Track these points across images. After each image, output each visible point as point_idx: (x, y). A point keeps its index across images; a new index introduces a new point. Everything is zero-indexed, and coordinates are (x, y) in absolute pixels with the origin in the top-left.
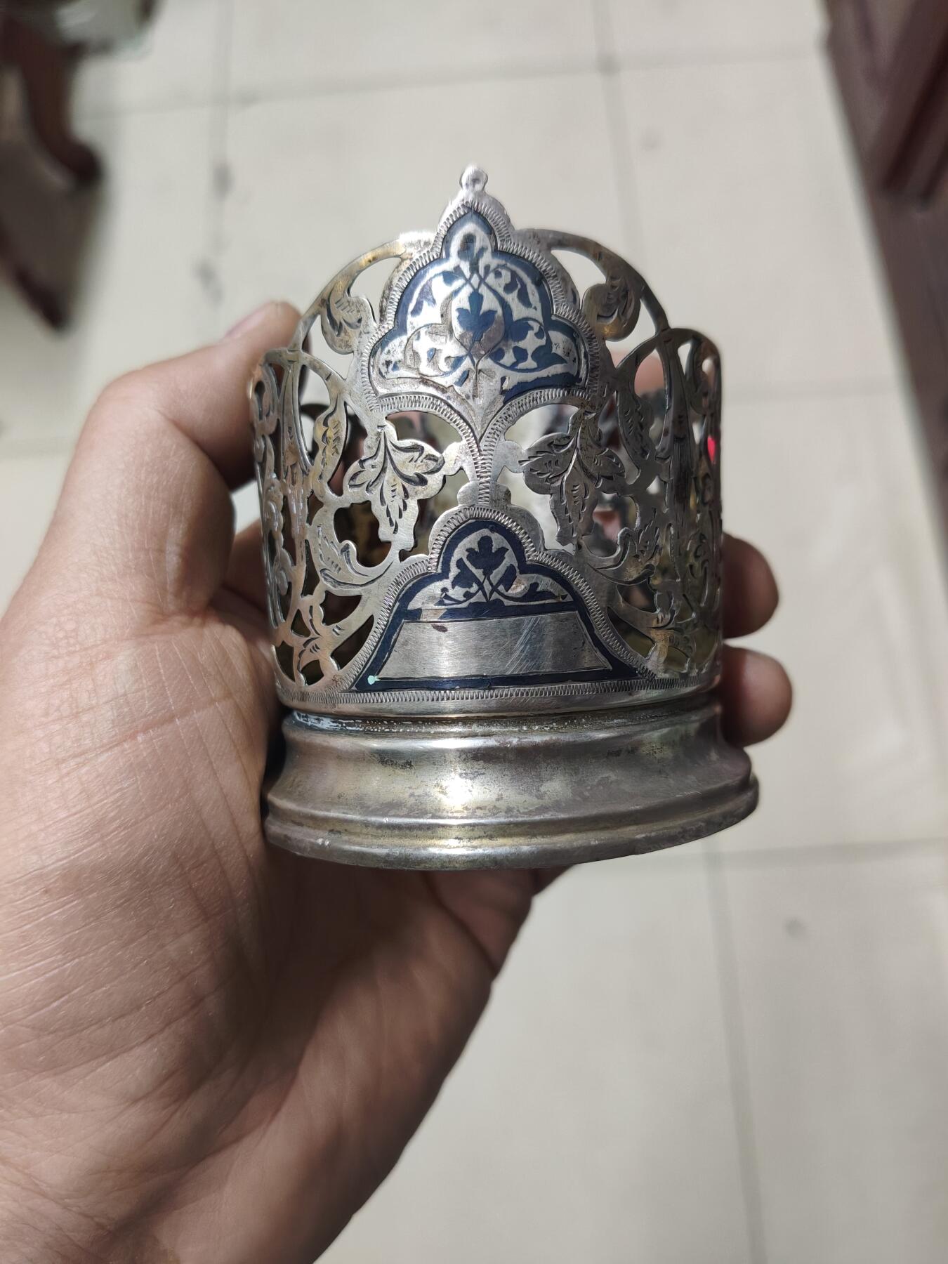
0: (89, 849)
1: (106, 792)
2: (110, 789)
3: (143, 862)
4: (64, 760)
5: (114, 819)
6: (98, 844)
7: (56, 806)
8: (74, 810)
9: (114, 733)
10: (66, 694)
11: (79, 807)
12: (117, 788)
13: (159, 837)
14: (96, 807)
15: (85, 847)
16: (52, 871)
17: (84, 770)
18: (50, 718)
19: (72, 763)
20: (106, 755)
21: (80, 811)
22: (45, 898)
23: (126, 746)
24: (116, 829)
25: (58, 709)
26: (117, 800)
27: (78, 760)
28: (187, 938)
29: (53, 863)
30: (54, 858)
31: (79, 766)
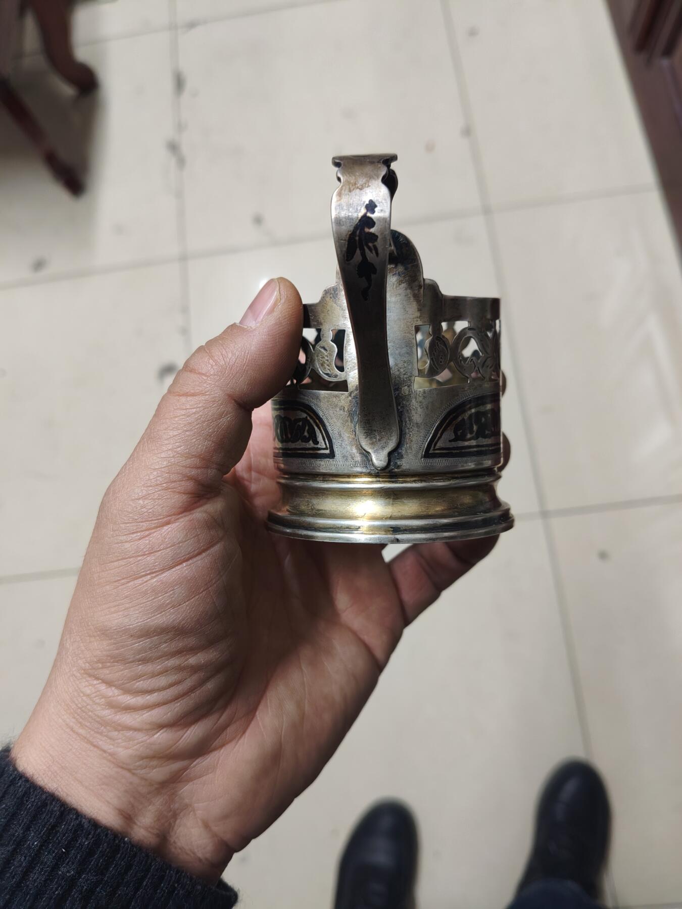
5: (168, 604)
11: (150, 599)
15: (154, 616)
16: (135, 627)
17: (154, 580)
19: (149, 577)
20: (167, 573)
22: (131, 639)
24: (169, 608)
26: (171, 594)
27: (152, 575)
30: (137, 621)
31: (153, 578)
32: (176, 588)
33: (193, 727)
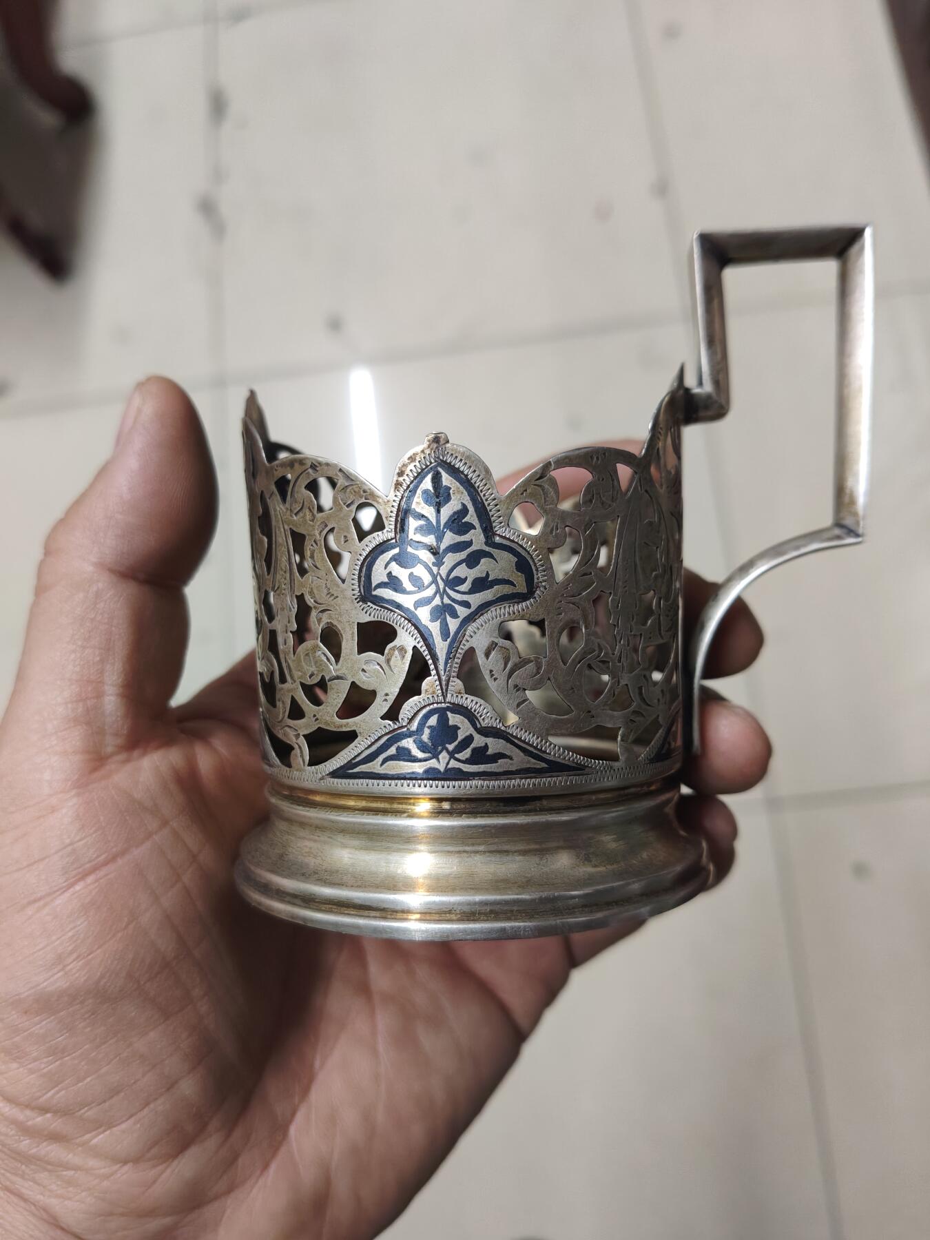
0: (54, 978)
1: (63, 930)
2: (65, 928)
3: (102, 983)
5: (71, 953)
6: (60, 974)
8: (37, 948)
9: (65, 878)
11: (42, 946)
12: (70, 926)
14: (55, 944)
15: (52, 975)
16: (28, 996)
17: (43, 913)
18: (14, 868)
20: (62, 897)
21: (44, 948)
22: (27, 1016)
23: (78, 887)
24: (74, 960)
26: (73, 936)
31: (39, 909)
32: (79, 923)
33: (176, 1162)
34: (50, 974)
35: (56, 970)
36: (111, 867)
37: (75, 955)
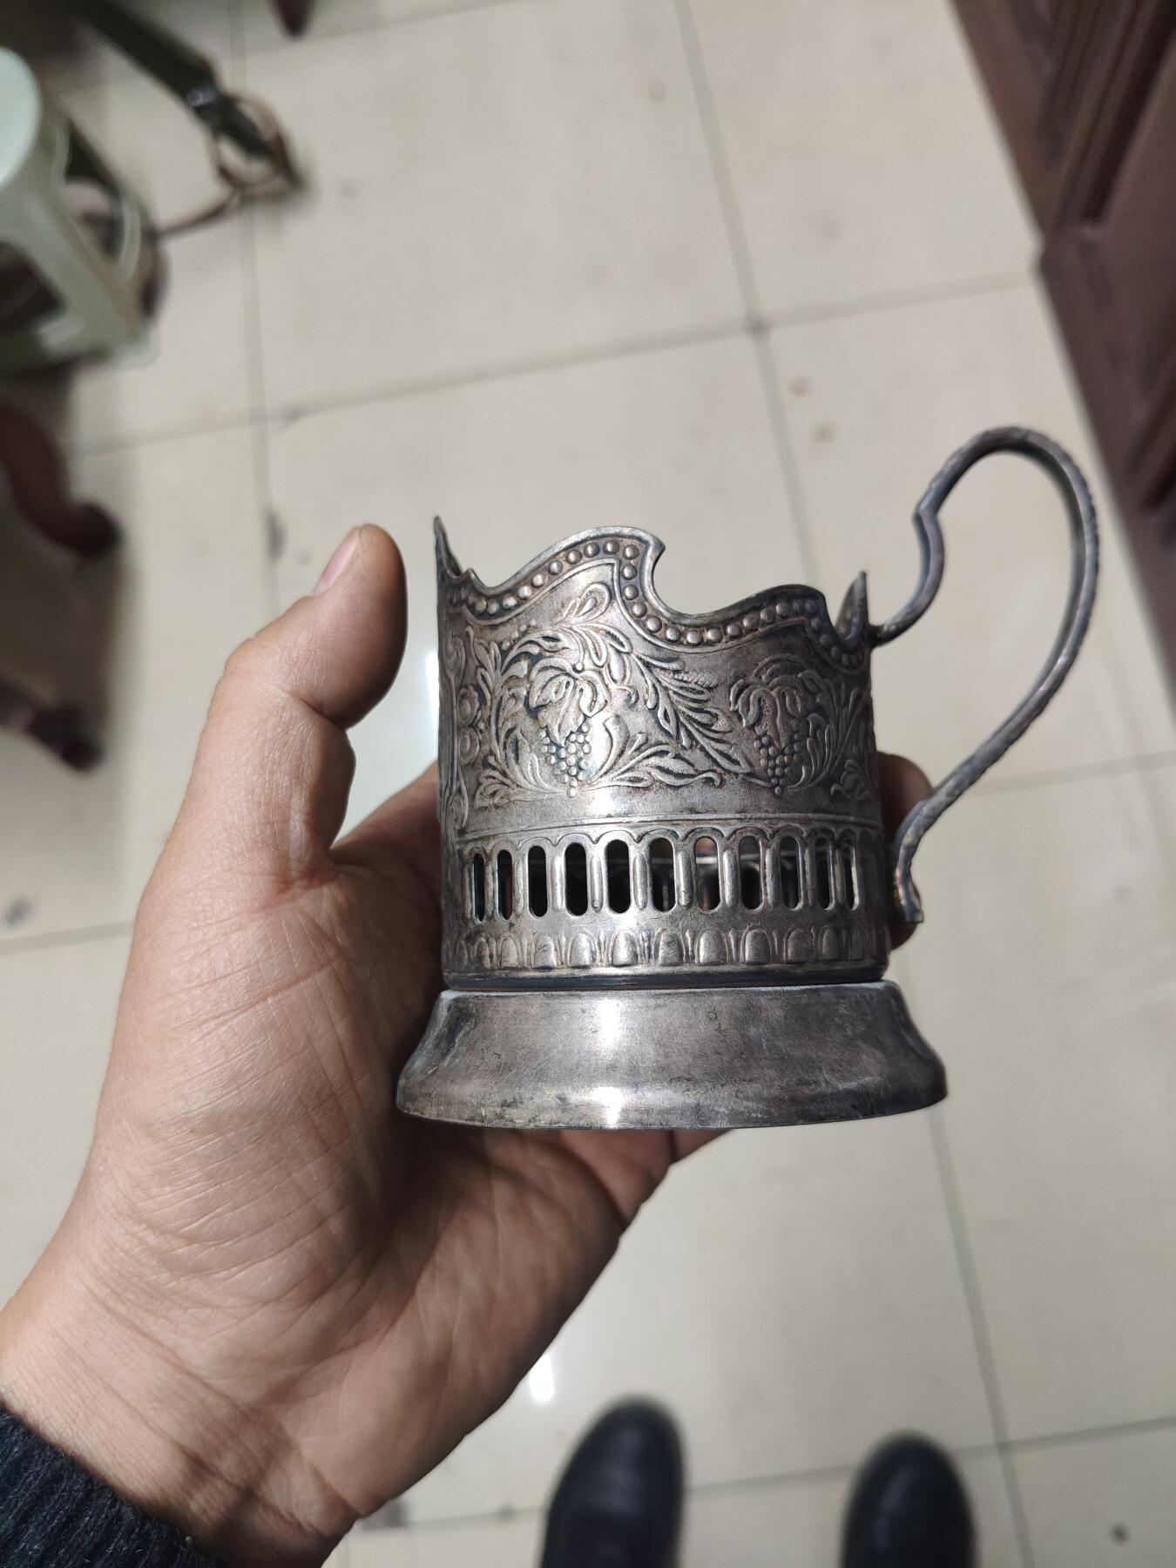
0: (227, 1097)
1: (242, 1048)
2: (246, 1045)
3: (273, 1106)
4: (206, 1021)
6: (235, 1092)
7: (199, 1061)
8: (214, 1065)
9: (247, 997)
10: (205, 963)
12: (250, 1045)
13: (287, 1083)
14: (233, 1061)
17: (222, 1029)
18: (194, 984)
20: (241, 1017)
21: (220, 1065)
22: (192, 1136)
23: (258, 1007)
25: (199, 976)
27: (218, 1021)
28: (311, 1167)
29: (198, 1109)
33: (312, 1307)
34: (224, 1092)
35: (230, 1089)
36: (294, 989)
37: (252, 1074)
